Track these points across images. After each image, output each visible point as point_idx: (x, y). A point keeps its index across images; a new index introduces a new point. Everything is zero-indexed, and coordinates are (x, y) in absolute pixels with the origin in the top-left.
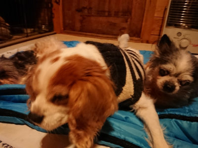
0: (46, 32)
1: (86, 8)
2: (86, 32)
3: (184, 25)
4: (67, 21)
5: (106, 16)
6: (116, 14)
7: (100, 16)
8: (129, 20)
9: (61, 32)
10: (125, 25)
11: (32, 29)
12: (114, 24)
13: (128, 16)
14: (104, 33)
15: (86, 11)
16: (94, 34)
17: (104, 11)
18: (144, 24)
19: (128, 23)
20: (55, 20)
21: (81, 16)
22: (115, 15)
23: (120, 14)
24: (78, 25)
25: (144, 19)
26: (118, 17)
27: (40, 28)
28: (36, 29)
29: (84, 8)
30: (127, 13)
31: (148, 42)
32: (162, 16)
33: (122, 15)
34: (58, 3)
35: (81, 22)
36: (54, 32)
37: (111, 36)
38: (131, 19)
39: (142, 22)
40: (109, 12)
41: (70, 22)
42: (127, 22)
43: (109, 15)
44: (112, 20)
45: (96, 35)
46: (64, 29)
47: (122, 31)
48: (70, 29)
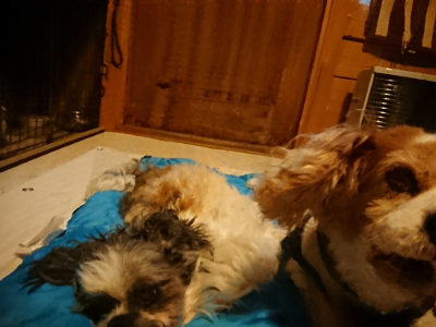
0: (84, 128)
1: (181, 81)
4: (133, 106)
5: (223, 102)
6: (246, 99)
7: (212, 101)
8: (270, 114)
9: (117, 129)
10: (262, 123)
12: (240, 120)
13: (268, 105)
14: (216, 136)
15: (179, 88)
16: (194, 137)
17: (220, 92)
18: (302, 123)
19: (269, 119)
20: (104, 102)
22: (242, 101)
23: (253, 100)
24: (157, 117)
25: (304, 113)
26: (249, 106)
27: (69, 117)
29: (176, 81)
30: (269, 98)
33: (256, 103)
34: (117, 66)
35: (166, 109)
36: (99, 129)
37: (234, 144)
39: (300, 117)
40: (230, 94)
41: (140, 107)
42: (265, 115)
43: (230, 101)
44: (237, 110)
45: (200, 138)
46: (125, 123)
47: (257, 133)
48: (136, 122)
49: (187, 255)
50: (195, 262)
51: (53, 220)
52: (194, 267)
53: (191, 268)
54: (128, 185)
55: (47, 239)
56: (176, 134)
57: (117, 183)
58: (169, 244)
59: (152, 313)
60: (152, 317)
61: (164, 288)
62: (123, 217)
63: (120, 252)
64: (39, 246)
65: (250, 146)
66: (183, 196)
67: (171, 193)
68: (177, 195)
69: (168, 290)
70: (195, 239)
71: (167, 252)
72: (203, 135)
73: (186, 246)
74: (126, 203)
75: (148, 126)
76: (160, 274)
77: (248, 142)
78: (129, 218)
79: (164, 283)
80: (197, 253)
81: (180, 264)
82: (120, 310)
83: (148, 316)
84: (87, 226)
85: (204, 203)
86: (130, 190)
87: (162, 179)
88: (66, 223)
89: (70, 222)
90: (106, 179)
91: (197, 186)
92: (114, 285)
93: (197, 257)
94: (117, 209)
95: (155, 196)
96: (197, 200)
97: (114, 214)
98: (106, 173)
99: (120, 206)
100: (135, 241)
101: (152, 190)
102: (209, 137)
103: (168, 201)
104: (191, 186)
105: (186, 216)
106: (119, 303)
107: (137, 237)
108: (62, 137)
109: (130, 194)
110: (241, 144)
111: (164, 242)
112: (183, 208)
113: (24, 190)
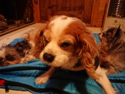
3: (119, 15)
4: (43, 15)
5: (68, 11)
6: (74, 9)
8: (83, 13)
9: (39, 22)
10: (80, 16)
13: (82, 10)
15: (55, 8)
17: (66, 8)
18: (92, 15)
19: (82, 14)
20: (35, 15)
21: (51, 11)
23: (77, 9)
25: (93, 12)
26: (76, 11)
27: (25, 20)
28: (23, 21)
29: (53, 6)
30: (82, 8)
32: (104, 9)
34: (36, 3)
36: (35, 22)
38: (84, 12)
39: (91, 14)
40: (70, 8)
41: (45, 15)
42: (81, 13)
43: (70, 10)
46: (41, 20)
48: (44, 19)
113: (7, 39)
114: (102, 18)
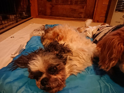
0: (27, 17)
2: (54, 16)
4: (41, 9)
5: (69, 4)
7: (65, 4)
8: (85, 7)
9: (37, 17)
10: (82, 10)
11: (15, 16)
12: (75, 10)
13: (84, 4)
14: (67, 17)
15: (54, 1)
16: (61, 17)
17: (68, 1)
18: (95, 9)
19: (85, 9)
21: (51, 4)
22: (75, 4)
23: (79, 3)
24: (48, 11)
26: (78, 5)
30: (84, 2)
31: (98, 22)
32: (107, 4)
33: (80, 4)
35: (51, 9)
36: (32, 17)
37: (73, 19)
41: (43, 9)
42: (83, 8)
43: (71, 4)
44: (74, 7)
45: (62, 18)
47: (80, 14)
48: (42, 14)
49: (64, 55)
50: (67, 57)
51: (21, 46)
52: (67, 59)
53: (66, 59)
54: (43, 34)
55: (20, 52)
56: (55, 17)
57: (39, 33)
58: (57, 52)
59: (55, 75)
60: (55, 77)
61: (58, 67)
62: (42, 43)
63: (42, 56)
64: (17, 54)
65: (78, 19)
66: (60, 36)
67: (56, 34)
68: (58, 35)
69: (59, 67)
70: (65, 50)
71: (57, 55)
72: (63, 17)
73: (63, 53)
74: (42, 39)
75: (46, 15)
76: (56, 62)
77: (78, 18)
78: (44, 44)
79: (58, 65)
80: (67, 54)
81: (62, 58)
82: (44, 76)
83: (54, 77)
84: (31, 47)
85: (67, 37)
86: (43, 35)
87: (53, 31)
88: (25, 46)
89: (26, 46)
90: (36, 32)
91: (64, 31)
92: (41, 68)
93: (68, 55)
94: (40, 41)
95: (51, 36)
96: (65, 36)
97: (39, 42)
98: (35, 30)
99: (41, 40)
100: (46, 52)
101: (50, 34)
102: (65, 17)
103: (55, 38)
104: (62, 31)
105: (62, 42)
106: (44, 73)
107: (46, 51)
108: (20, 21)
109: (43, 36)
110: (76, 19)
111: (56, 52)
112: (60, 39)
113: (11, 37)
114: (105, 13)
